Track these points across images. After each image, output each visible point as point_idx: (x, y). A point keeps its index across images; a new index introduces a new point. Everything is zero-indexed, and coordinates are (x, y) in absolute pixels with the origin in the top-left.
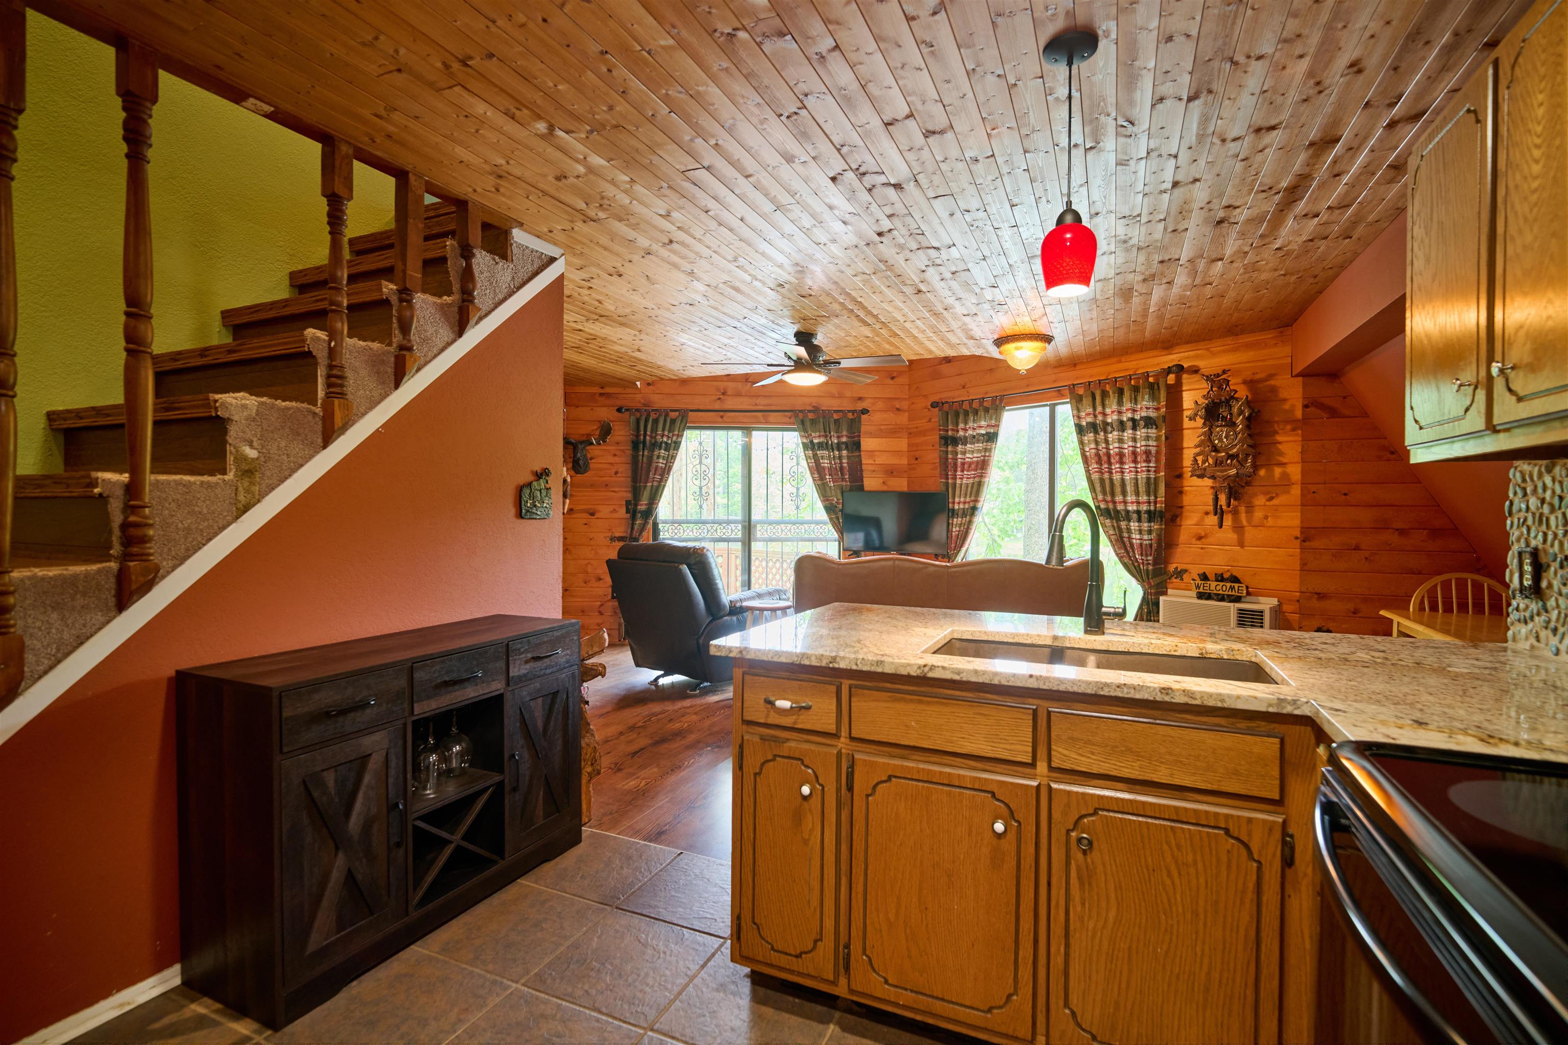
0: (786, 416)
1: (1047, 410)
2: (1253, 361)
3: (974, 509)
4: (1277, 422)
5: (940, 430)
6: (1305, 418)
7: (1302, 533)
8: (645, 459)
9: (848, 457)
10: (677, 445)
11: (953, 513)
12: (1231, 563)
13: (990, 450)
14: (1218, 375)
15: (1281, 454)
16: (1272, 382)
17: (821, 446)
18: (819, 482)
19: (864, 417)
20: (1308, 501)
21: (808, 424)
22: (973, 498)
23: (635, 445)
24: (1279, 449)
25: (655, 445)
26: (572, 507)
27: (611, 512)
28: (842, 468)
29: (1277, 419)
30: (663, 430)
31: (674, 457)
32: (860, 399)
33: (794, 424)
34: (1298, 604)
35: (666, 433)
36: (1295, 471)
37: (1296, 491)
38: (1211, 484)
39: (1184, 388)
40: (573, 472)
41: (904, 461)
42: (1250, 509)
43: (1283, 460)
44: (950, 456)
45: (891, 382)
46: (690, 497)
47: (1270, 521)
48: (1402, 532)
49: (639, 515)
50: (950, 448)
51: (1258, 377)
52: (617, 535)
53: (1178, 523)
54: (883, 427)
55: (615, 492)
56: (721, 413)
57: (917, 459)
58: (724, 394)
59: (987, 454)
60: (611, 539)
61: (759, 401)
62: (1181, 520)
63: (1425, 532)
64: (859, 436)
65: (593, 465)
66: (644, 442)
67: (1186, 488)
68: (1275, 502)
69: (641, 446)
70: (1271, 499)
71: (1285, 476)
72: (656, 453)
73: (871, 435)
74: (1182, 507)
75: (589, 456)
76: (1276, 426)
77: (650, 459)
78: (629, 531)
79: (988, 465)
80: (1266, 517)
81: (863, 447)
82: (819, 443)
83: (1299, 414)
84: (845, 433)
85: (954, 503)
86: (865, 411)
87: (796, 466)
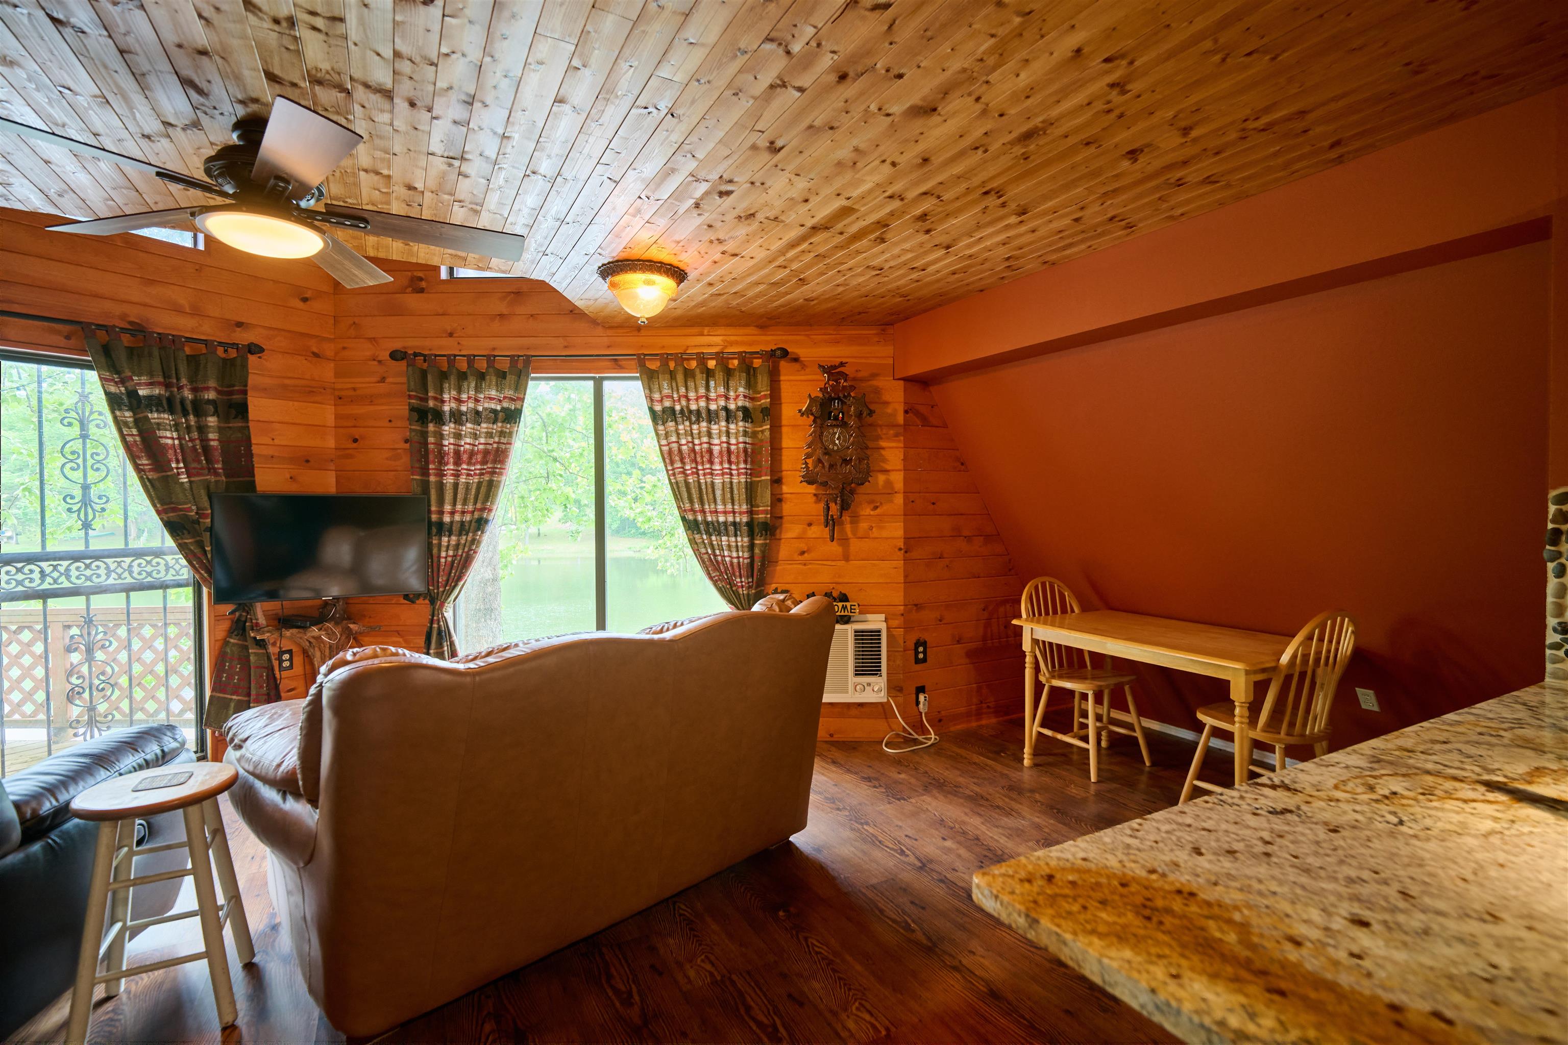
0: (58, 332)
1: (590, 384)
2: (855, 357)
3: (481, 524)
4: (881, 426)
5: (410, 397)
6: (906, 425)
7: (905, 543)
9: (220, 430)
11: (441, 528)
12: (837, 580)
13: (511, 434)
14: (835, 367)
15: (885, 460)
16: (875, 383)
17: (154, 403)
18: (151, 475)
19: (252, 359)
20: (910, 512)
21: (122, 357)
22: (479, 506)
24: (882, 455)
28: (206, 449)
29: (880, 423)
32: (239, 324)
33: (83, 352)
34: (902, 618)
36: (898, 479)
37: (899, 499)
38: (814, 492)
39: (782, 378)
41: (331, 443)
42: (855, 519)
43: (888, 467)
44: (431, 440)
45: (301, 305)
47: (875, 533)
48: (969, 539)
50: (431, 427)
51: (860, 375)
53: (778, 537)
54: (287, 382)
57: (355, 441)
59: (503, 440)
62: (781, 533)
63: (982, 538)
64: (245, 392)
67: (785, 496)
68: (878, 511)
70: (876, 508)
71: (889, 483)
73: (266, 391)
74: (781, 518)
76: (879, 430)
79: (507, 456)
80: (871, 528)
81: (252, 413)
82: (149, 398)
83: (900, 419)
84: (212, 383)
85: (441, 513)
86: (254, 349)
87: (81, 440)
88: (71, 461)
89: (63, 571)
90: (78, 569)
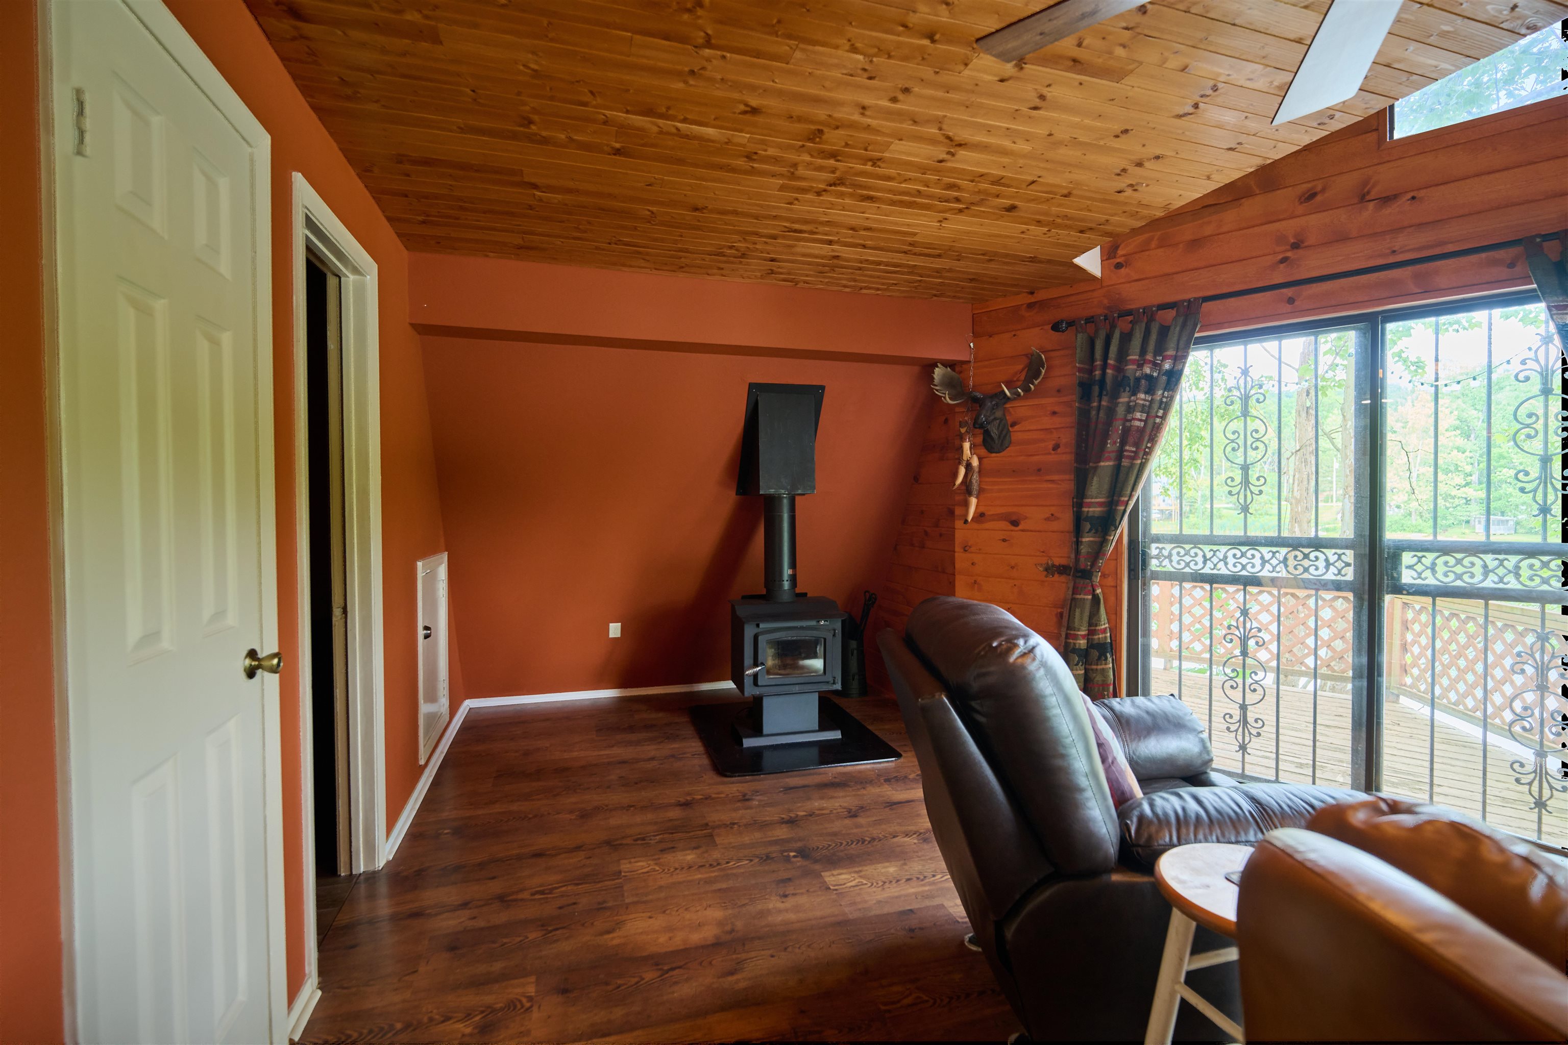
8: (1102, 414)
10: (1173, 379)
23: (1086, 389)
25: (1122, 383)
26: (982, 509)
27: (1047, 519)
30: (1143, 352)
31: (1166, 407)
35: (1149, 357)
40: (983, 452)
46: (1221, 491)
49: (1088, 526)
52: (1058, 561)
55: (1052, 481)
56: (1288, 292)
58: (1295, 246)
60: (1046, 570)
61: (1401, 241)
65: (1017, 434)
66: (1102, 382)
69: (1096, 389)
72: (1123, 399)
75: (1010, 419)
77: (1111, 411)
78: (1073, 556)
87: (1542, 398)
88: (1528, 426)
89: (1511, 568)
90: (1531, 567)
